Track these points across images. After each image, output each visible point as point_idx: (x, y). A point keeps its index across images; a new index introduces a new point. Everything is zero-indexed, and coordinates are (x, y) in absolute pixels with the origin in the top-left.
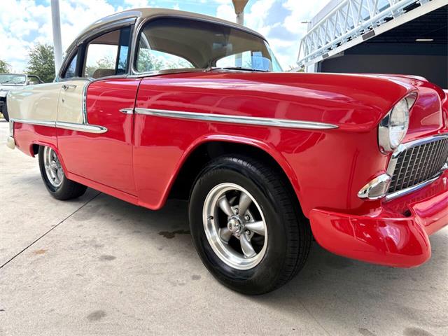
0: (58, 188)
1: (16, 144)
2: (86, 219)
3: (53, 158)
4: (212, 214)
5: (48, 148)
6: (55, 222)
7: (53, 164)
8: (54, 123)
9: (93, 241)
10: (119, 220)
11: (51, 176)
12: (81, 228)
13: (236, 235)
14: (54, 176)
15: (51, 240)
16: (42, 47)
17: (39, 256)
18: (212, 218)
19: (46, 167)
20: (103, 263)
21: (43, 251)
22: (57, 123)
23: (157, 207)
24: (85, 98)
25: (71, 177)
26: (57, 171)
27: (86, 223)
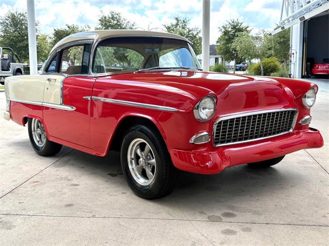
0: (42, 147)
1: (11, 117)
2: (62, 167)
3: (38, 127)
4: (133, 157)
5: (35, 120)
6: (42, 168)
7: (39, 131)
8: (41, 103)
9: (66, 177)
10: (83, 167)
11: (37, 139)
12: (58, 171)
13: (144, 167)
14: (38, 140)
15: (41, 177)
16: (13, 15)
17: (36, 184)
18: (133, 159)
19: (33, 133)
20: (72, 187)
21: (37, 182)
22: (43, 104)
23: (104, 155)
24: (62, 86)
25: (51, 139)
26: (41, 136)
27: (61, 169)
